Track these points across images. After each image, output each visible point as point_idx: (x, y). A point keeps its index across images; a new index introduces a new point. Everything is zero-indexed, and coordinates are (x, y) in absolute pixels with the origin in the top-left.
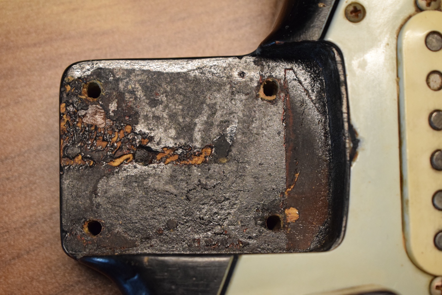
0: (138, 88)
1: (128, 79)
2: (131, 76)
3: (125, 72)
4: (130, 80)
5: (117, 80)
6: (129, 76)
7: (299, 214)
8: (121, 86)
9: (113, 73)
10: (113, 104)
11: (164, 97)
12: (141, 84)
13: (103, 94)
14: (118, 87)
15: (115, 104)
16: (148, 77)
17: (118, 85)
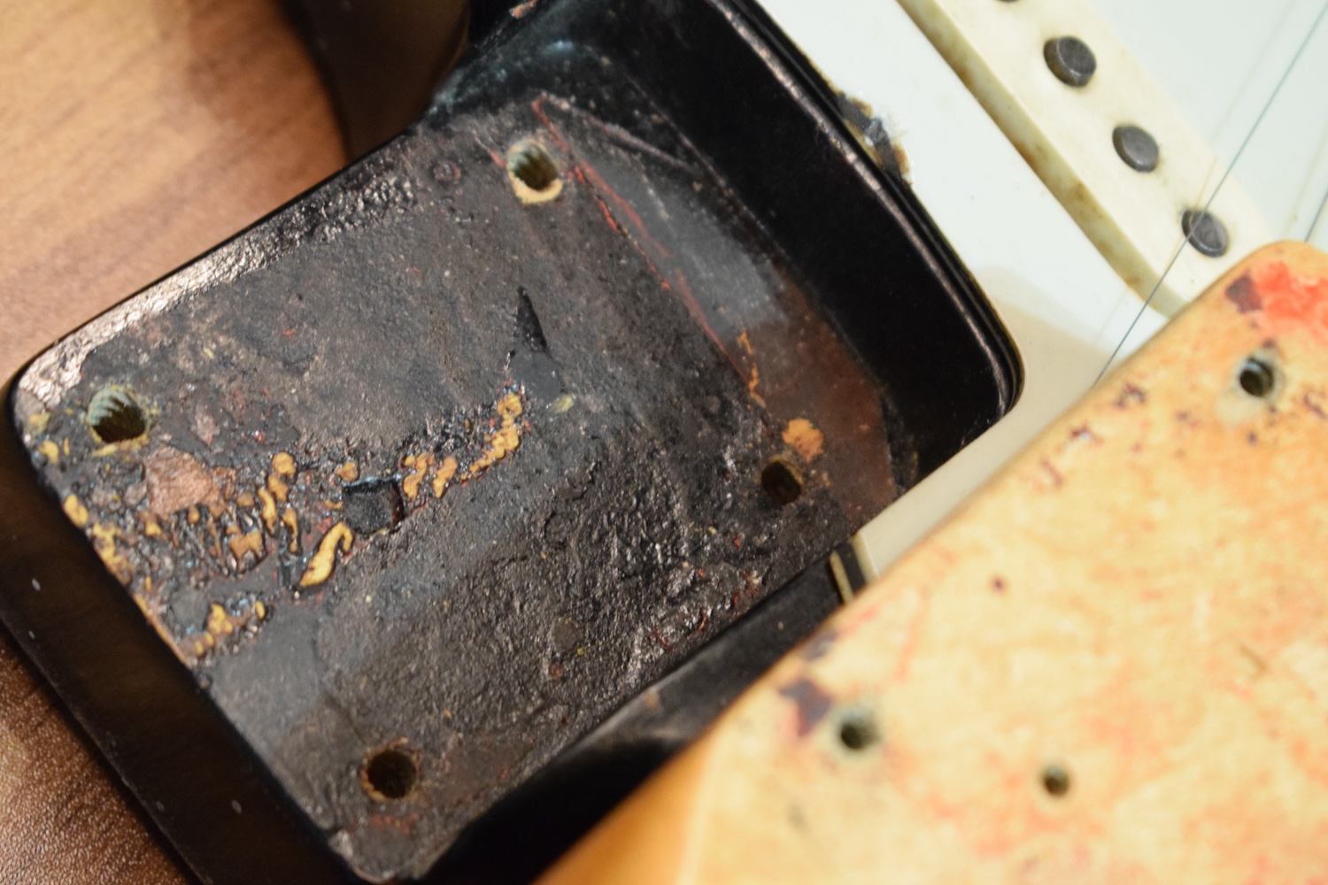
0: (229, 346)
1: (187, 338)
2: (188, 323)
3: (167, 323)
4: (193, 335)
5: (163, 355)
6: (183, 329)
7: (816, 425)
8: (185, 363)
9: (138, 343)
10: (199, 422)
11: (311, 331)
12: (228, 330)
13: (154, 411)
14: (178, 370)
15: (202, 420)
16: (232, 302)
17: (174, 365)
